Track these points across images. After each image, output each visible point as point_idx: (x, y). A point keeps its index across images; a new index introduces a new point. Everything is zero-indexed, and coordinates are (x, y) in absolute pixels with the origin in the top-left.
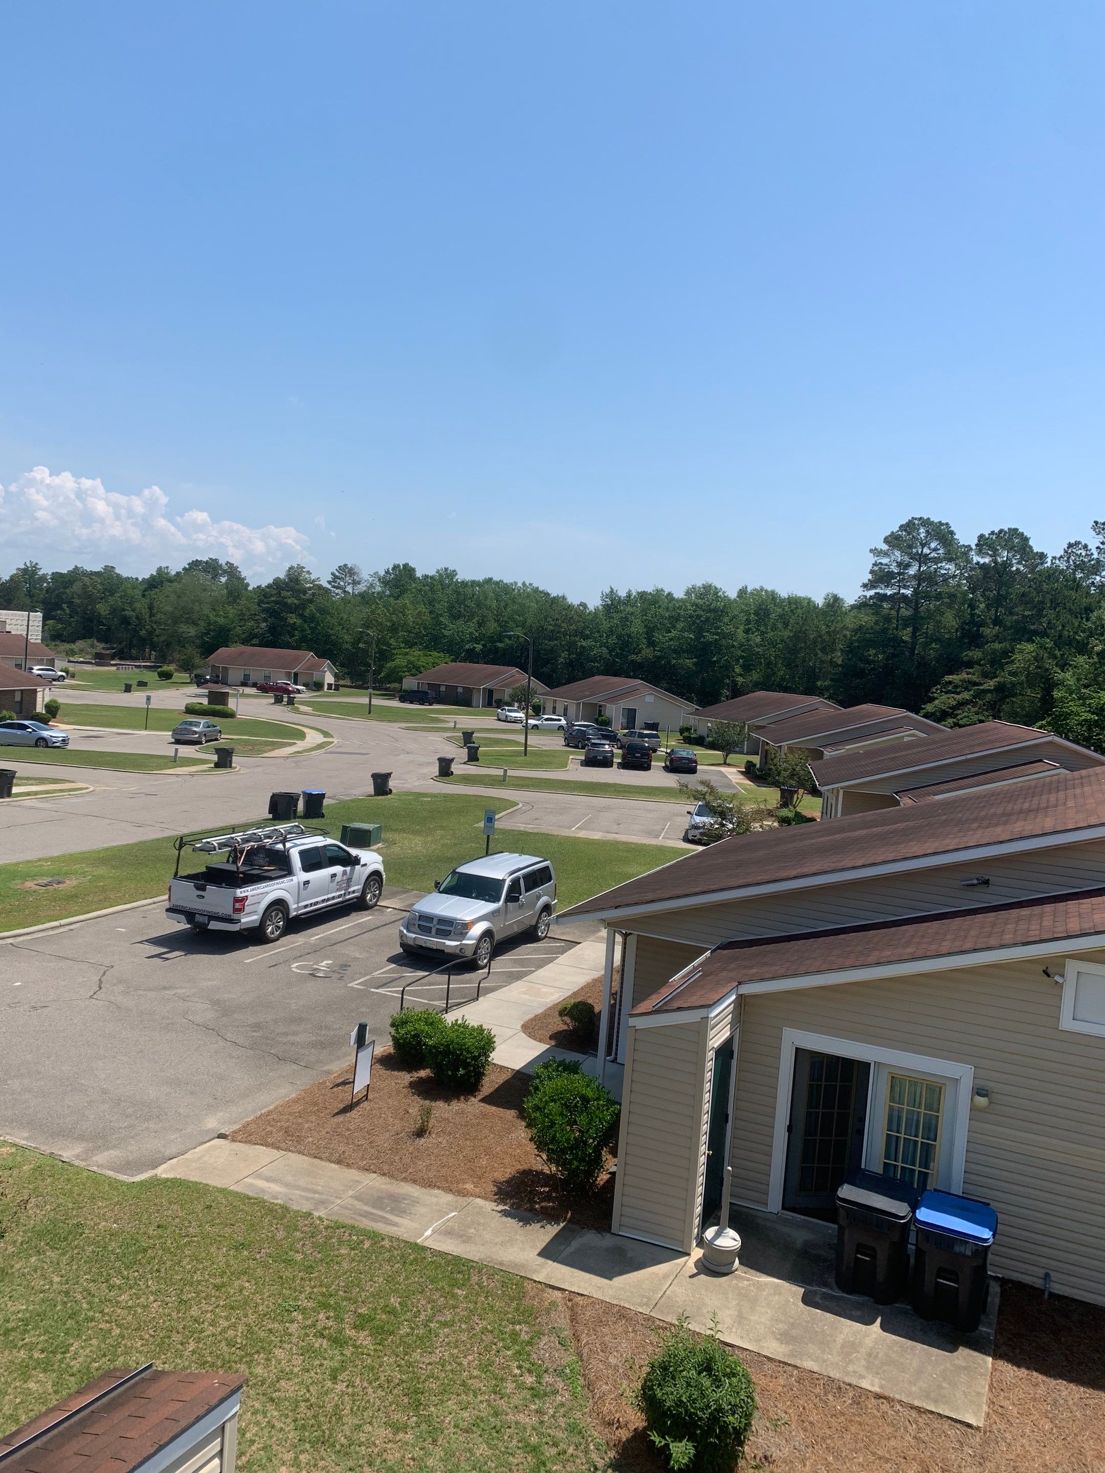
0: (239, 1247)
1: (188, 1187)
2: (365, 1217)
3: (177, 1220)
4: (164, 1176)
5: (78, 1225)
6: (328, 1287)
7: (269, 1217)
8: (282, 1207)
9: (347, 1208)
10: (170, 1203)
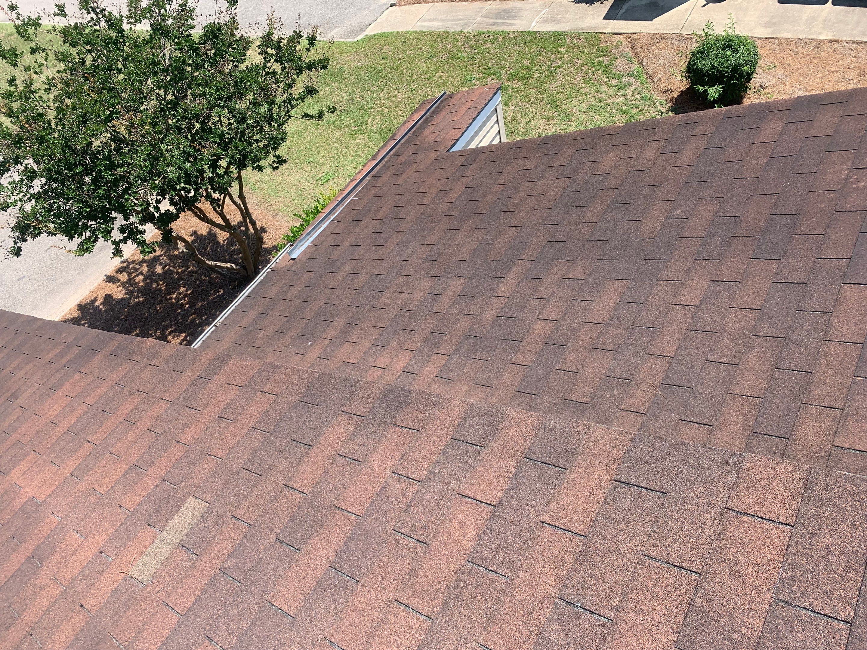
0: (430, 57)
1: (388, 35)
2: (494, 25)
3: (391, 53)
4: (372, 34)
5: (340, 68)
6: (486, 65)
7: (439, 39)
8: (445, 32)
9: (481, 24)
10: (383, 46)
